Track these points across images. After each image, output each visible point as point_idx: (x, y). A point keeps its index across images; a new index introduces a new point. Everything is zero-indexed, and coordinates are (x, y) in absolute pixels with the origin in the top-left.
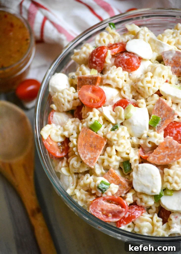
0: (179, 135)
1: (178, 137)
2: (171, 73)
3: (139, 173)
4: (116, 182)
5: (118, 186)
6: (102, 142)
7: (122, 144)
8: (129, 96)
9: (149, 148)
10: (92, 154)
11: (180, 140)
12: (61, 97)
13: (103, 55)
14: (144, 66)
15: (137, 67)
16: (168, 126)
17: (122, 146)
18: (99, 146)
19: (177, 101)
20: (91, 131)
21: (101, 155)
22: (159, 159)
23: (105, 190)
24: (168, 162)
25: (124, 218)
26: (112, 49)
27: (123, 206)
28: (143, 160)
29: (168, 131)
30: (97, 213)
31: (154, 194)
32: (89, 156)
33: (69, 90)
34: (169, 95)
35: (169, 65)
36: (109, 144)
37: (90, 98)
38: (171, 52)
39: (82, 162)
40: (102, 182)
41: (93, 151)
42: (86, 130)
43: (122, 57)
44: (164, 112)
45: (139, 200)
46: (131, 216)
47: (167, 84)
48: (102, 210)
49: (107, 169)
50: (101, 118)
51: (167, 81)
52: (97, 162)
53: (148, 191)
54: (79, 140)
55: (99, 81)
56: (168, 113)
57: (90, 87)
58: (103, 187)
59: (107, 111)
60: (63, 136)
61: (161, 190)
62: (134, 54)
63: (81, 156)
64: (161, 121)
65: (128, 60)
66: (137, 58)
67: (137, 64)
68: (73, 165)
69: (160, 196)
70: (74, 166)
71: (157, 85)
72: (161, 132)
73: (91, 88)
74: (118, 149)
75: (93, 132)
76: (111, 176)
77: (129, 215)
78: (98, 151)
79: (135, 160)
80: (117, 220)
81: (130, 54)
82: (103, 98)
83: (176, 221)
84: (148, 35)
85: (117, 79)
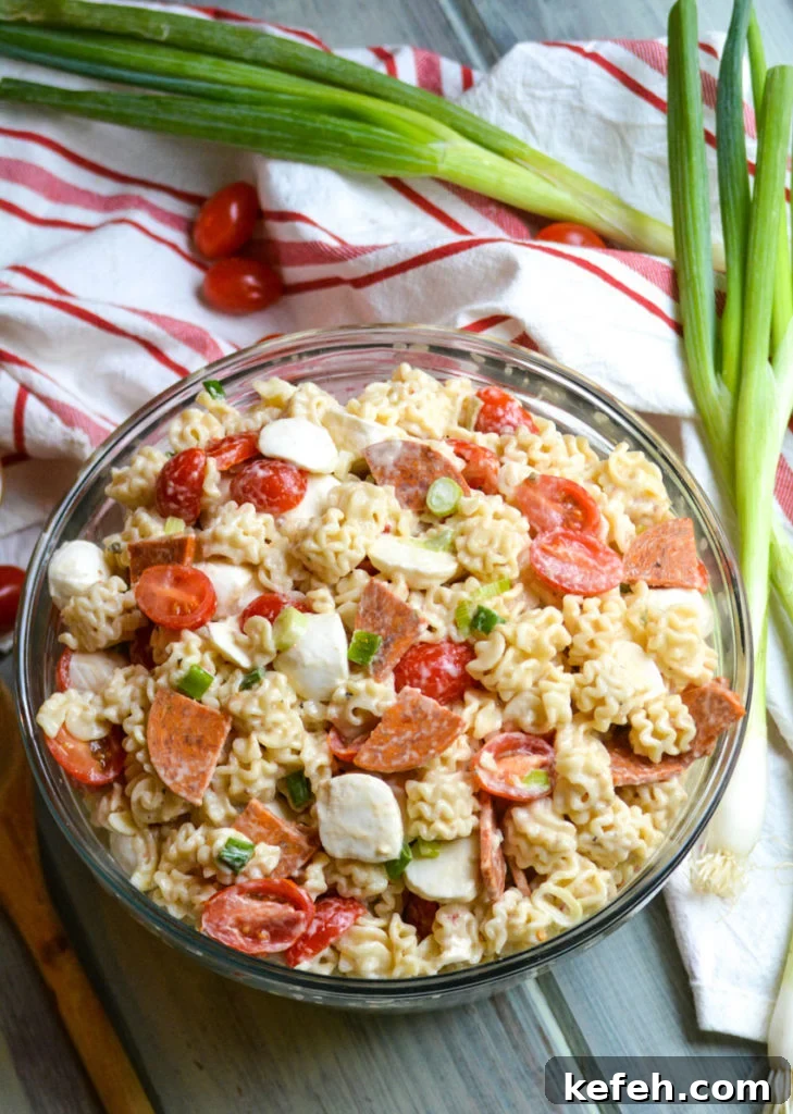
0: (438, 679)
1: (435, 688)
2: (395, 504)
3: (335, 802)
4: (271, 837)
5: (277, 849)
6: (219, 727)
7: (276, 724)
8: (283, 585)
9: (355, 727)
10: (193, 763)
11: (441, 695)
12: (87, 610)
13: (195, 474)
14: (318, 491)
15: (299, 498)
16: (403, 659)
17: (279, 731)
18: (209, 739)
19: (423, 584)
20: (183, 697)
21: (218, 765)
22: (388, 757)
23: (243, 865)
24: (413, 763)
25: (305, 937)
26: (220, 453)
27: (298, 904)
28: (343, 766)
29: (406, 672)
30: (225, 932)
31: (384, 859)
32: (183, 772)
33: (106, 586)
34: (398, 569)
35: (389, 484)
36: (240, 729)
37: (171, 603)
38: (388, 445)
39: (166, 790)
40: (231, 843)
41: (193, 756)
42: (169, 698)
43: (250, 474)
44: (387, 619)
45: (343, 882)
46: (324, 929)
47: (389, 537)
48: (240, 923)
49: (241, 802)
50: (208, 657)
51: (387, 530)
52: (211, 786)
53: (367, 854)
54: (152, 728)
55: (190, 548)
56: (399, 619)
57: (166, 570)
58: (236, 856)
59: (223, 633)
60: (103, 722)
61: (404, 846)
62: (283, 461)
63: (162, 772)
64: (381, 644)
65: (268, 480)
66: (295, 471)
67: (295, 490)
68: (139, 801)
69: (403, 861)
70: (145, 806)
71: (360, 541)
72: (385, 676)
73: (169, 574)
74: (268, 741)
75: (189, 699)
76: (254, 821)
77: (319, 928)
78: (210, 753)
79: (321, 769)
80: (287, 945)
81: (273, 464)
82: (207, 598)
83: (455, 928)
84: (318, 405)
85: (243, 539)
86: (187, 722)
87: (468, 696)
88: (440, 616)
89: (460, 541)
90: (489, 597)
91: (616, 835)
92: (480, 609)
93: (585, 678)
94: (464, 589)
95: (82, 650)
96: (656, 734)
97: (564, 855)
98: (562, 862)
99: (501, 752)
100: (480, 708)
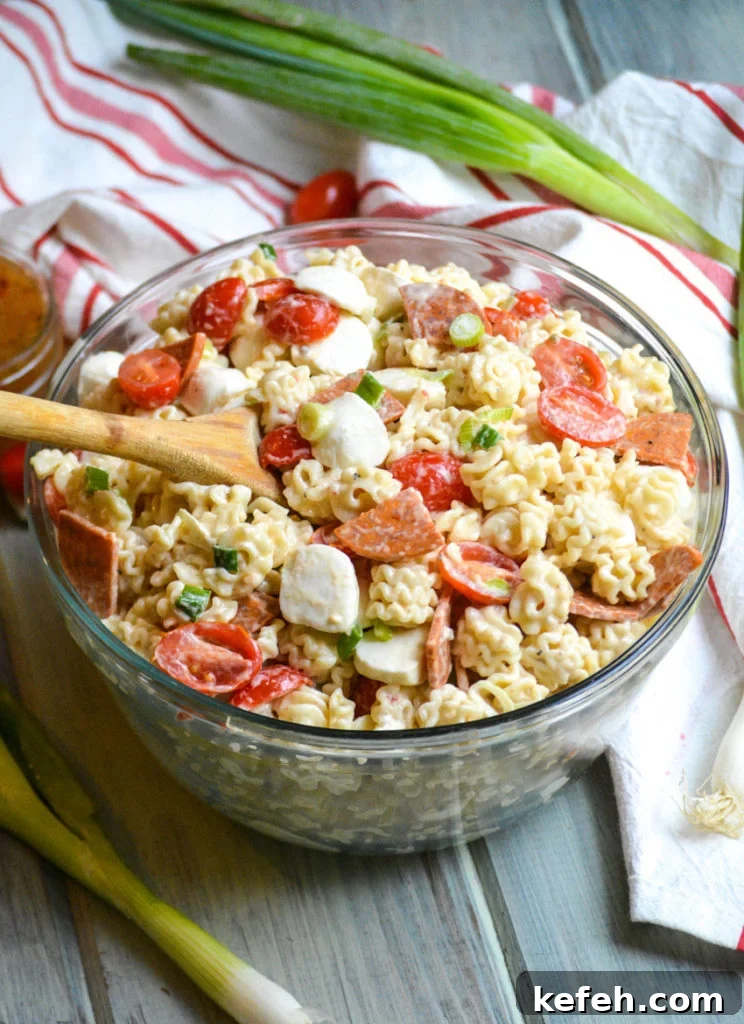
0: (432, 480)
1: (427, 487)
11: (432, 498)
22: (365, 540)
24: (382, 555)
25: (247, 686)
27: (248, 654)
29: (403, 469)
30: (175, 666)
46: (267, 684)
48: (190, 661)
53: (319, 621)
61: (357, 626)
69: (354, 638)
77: (263, 682)
80: (229, 688)
83: (391, 707)
87: (455, 503)
88: (446, 432)
90: (495, 421)
91: (560, 654)
92: (485, 428)
93: (565, 508)
96: (616, 572)
97: (507, 661)
98: (504, 667)
100: (462, 515)
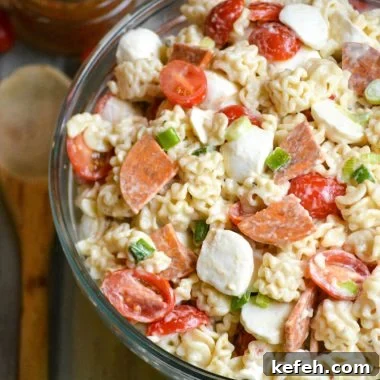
0: (315, 199)
1: (311, 203)
2: (345, 83)
3: (214, 245)
4: (169, 251)
5: (170, 260)
6: (169, 171)
7: (203, 184)
8: (252, 104)
9: (251, 206)
10: (143, 186)
11: (314, 210)
12: (130, 71)
13: (232, 15)
14: (302, 56)
15: (288, 56)
16: (298, 177)
17: (202, 188)
18: (160, 176)
19: (336, 138)
20: (157, 145)
21: (158, 194)
22: (259, 231)
23: (142, 259)
24: (272, 240)
25: (162, 320)
26: (254, 9)
27: (166, 298)
28: (233, 226)
29: (298, 186)
30: (114, 296)
31: (229, 293)
32: (135, 189)
33: (149, 62)
34: (324, 122)
35: (349, 70)
36: (179, 178)
37: (178, 85)
38: (360, 46)
39: (120, 197)
40: (141, 241)
41: (145, 182)
42: (149, 141)
43: (265, 29)
44: (301, 149)
45: (201, 298)
46: (176, 322)
48: (126, 294)
49: (162, 223)
50: (183, 128)
51: (332, 98)
52: (149, 205)
53: (220, 285)
54: (130, 156)
55: (207, 59)
56: (307, 151)
57: (186, 65)
58: (140, 251)
59: (199, 117)
60: (107, 143)
61: (247, 292)
62: (289, 29)
63: (122, 184)
65: (273, 36)
66: (294, 38)
67: (288, 50)
68: (103, 197)
69: (242, 301)
70: (105, 201)
71: (308, 96)
72: (282, 182)
73: (186, 68)
74: (194, 192)
75: (159, 147)
77: (173, 320)
78: (156, 185)
79: (218, 222)
80: (149, 320)
81: (282, 28)
82: (200, 91)
83: (257, 357)
84: (332, 6)
85: (240, 65)
86: (152, 160)
87: (330, 218)
88: (336, 161)
89: (372, 122)
90: (372, 163)
92: (362, 167)
94: (358, 151)
95: (118, 96)
97: (347, 343)
98: (344, 347)
99: (333, 260)
100: (334, 227)
